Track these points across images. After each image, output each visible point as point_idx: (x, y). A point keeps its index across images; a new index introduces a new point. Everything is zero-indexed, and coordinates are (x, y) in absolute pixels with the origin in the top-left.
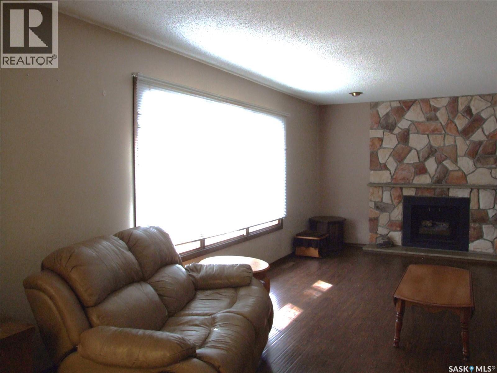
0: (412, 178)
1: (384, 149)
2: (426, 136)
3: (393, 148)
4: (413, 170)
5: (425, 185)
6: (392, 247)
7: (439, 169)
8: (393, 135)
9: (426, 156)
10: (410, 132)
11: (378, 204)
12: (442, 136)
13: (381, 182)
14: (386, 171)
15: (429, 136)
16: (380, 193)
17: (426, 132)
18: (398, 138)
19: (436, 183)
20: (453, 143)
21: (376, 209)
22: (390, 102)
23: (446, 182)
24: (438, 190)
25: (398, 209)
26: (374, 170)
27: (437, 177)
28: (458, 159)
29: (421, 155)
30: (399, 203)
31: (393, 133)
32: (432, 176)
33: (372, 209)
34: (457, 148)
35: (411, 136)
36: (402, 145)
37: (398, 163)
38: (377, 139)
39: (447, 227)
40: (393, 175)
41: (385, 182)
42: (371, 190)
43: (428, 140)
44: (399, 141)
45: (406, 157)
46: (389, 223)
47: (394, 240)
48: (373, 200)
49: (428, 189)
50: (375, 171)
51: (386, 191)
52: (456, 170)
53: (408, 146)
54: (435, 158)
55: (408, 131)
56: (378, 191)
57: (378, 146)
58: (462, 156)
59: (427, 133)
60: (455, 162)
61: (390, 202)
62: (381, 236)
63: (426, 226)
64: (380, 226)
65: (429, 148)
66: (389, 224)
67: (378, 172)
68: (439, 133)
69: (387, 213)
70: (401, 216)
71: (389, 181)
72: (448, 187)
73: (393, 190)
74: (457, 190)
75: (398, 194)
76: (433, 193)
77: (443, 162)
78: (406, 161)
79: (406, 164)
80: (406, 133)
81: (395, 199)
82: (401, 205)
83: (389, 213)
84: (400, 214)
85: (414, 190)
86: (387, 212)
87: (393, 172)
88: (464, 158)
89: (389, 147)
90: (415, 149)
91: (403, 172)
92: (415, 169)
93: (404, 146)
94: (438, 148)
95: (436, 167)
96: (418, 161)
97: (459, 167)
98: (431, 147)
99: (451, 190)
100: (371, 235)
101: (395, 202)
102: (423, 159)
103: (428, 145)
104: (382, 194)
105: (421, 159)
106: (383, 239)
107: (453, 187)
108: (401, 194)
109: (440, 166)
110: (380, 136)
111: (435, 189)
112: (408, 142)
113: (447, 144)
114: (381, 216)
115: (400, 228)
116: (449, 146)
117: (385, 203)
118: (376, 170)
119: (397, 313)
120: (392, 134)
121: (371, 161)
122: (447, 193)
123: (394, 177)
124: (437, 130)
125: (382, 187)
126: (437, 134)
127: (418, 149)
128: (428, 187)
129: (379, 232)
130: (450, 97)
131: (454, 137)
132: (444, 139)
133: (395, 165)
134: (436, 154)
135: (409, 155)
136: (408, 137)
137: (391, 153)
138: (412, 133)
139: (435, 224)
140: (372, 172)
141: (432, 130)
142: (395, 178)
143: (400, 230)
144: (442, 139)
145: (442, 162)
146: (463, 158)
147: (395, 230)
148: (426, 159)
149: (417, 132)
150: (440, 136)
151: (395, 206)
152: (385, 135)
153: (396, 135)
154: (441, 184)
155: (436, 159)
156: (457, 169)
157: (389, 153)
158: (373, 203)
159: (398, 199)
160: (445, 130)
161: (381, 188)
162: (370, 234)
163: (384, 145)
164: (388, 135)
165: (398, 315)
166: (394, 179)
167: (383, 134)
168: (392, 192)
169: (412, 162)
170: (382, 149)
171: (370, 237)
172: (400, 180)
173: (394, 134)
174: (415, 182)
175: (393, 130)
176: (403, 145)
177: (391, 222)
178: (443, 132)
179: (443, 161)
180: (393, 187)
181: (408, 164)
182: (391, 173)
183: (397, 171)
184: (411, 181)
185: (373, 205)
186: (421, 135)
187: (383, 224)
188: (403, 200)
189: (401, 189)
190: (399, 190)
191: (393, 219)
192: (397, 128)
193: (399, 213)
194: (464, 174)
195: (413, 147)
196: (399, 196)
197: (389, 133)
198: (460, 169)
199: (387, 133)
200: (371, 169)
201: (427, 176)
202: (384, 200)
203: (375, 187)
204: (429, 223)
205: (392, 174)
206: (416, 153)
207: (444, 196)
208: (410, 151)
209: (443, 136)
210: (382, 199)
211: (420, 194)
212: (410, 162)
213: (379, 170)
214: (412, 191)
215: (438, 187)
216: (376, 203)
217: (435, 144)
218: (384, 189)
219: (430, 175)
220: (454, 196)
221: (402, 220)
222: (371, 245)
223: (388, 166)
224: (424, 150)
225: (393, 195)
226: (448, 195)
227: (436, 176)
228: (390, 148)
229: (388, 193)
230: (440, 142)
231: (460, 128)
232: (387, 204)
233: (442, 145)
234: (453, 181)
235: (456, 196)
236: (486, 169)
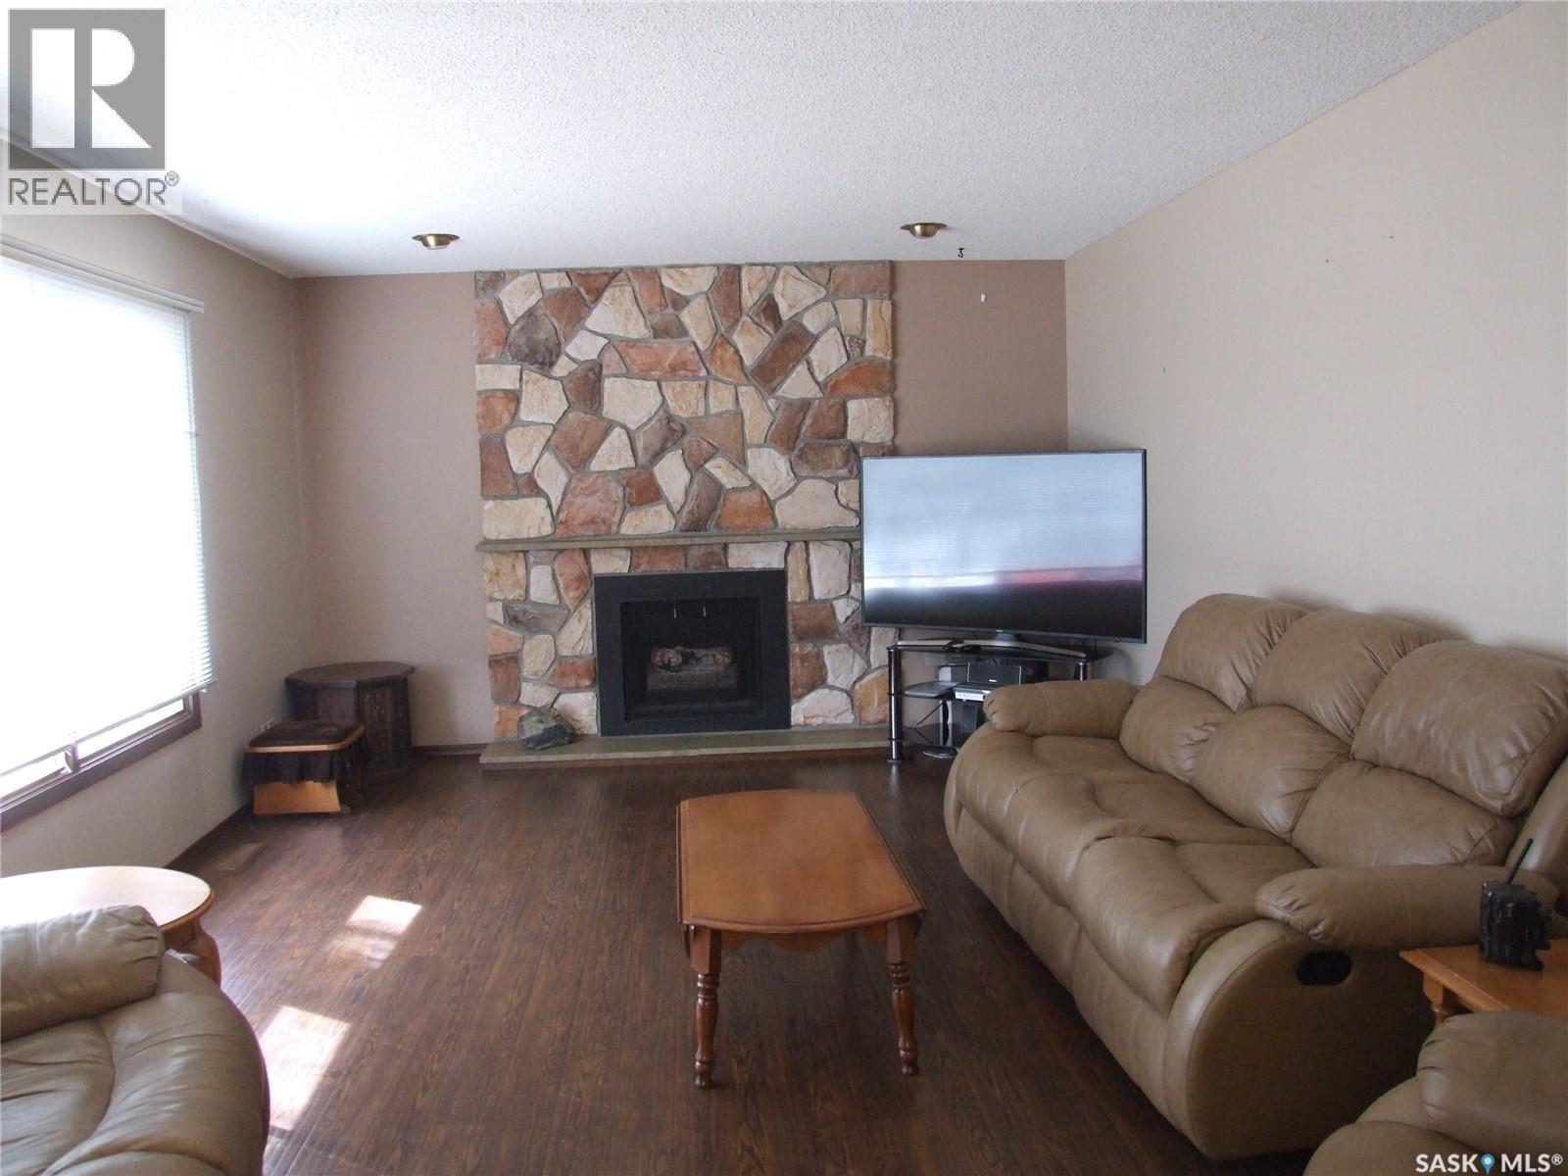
0: (616, 519)
1: (523, 426)
2: (654, 384)
3: (554, 422)
4: (618, 492)
5: (655, 537)
6: (570, 742)
7: (695, 486)
8: (553, 382)
9: (657, 446)
10: (604, 372)
11: (518, 607)
12: (700, 386)
13: (520, 537)
14: (534, 499)
15: (663, 384)
16: (521, 571)
17: (653, 373)
18: (568, 393)
19: (687, 531)
20: (730, 406)
21: (512, 626)
22: (538, 272)
23: (718, 526)
24: (695, 552)
25: (579, 620)
26: (495, 498)
27: (691, 512)
28: (749, 453)
29: (640, 445)
30: (581, 600)
31: (553, 374)
32: (676, 507)
33: (496, 627)
34: (743, 422)
35: (608, 384)
36: (582, 415)
37: (573, 472)
38: (502, 395)
39: (728, 662)
40: (559, 511)
41: (533, 534)
42: (490, 564)
43: (659, 399)
44: (572, 399)
45: (596, 451)
46: (555, 666)
47: (573, 720)
48: (497, 595)
49: (667, 548)
50: (499, 501)
51: (536, 563)
52: (744, 489)
53: (601, 418)
54: (683, 454)
55: (597, 369)
56: (514, 566)
57: (506, 418)
58: (759, 446)
59: (656, 374)
60: (741, 462)
61: (552, 599)
62: (534, 710)
63: (666, 667)
64: (527, 680)
65: (665, 422)
66: (554, 670)
67: (507, 503)
68: (690, 374)
69: (548, 637)
70: (591, 641)
71: (547, 530)
72: (724, 540)
73: (560, 558)
74: (750, 547)
75: (576, 572)
76: (683, 562)
77: (707, 466)
78: (595, 465)
79: (596, 475)
80: (590, 374)
81: (567, 588)
82: (589, 605)
83: (551, 633)
84: (588, 635)
85: (626, 554)
86: (545, 631)
87: (559, 502)
88: (766, 450)
89: (541, 421)
90: (623, 427)
91: (591, 500)
92: (624, 489)
93: (588, 417)
94: (688, 420)
95: (688, 482)
96: (632, 464)
97: (750, 479)
98: (670, 418)
99: (733, 549)
100: (500, 713)
101: (570, 597)
102: (649, 457)
103: (661, 412)
104: (528, 574)
105: (643, 459)
106: (540, 722)
107: (739, 539)
108: (586, 572)
109: (699, 476)
110: (510, 387)
111: (684, 548)
112: (600, 405)
113: (713, 411)
114: (527, 647)
115: (590, 679)
116: (720, 415)
117: (536, 604)
118: (503, 498)
119: (700, 976)
120: (551, 378)
121: (484, 467)
122: (723, 560)
123: (562, 516)
124: (684, 365)
125: (525, 552)
126: (685, 377)
127: (632, 427)
128: (668, 542)
129: (523, 700)
130: (718, 267)
131: (732, 387)
132: (706, 394)
133: (563, 478)
134: (685, 440)
135: (605, 446)
136: (599, 388)
137: (547, 438)
138: (609, 376)
139: (692, 655)
140: (490, 504)
141: (670, 365)
142: (566, 521)
143: (589, 688)
144: (701, 394)
145: (703, 465)
146: (761, 450)
147: (577, 689)
148: (657, 455)
149: (624, 371)
150: (694, 385)
151: (569, 611)
152: (527, 382)
153: (562, 382)
154: (702, 533)
155: (686, 454)
156: (747, 483)
157: (543, 441)
158: (499, 606)
159: (577, 589)
160: (708, 365)
161: (521, 555)
162: (497, 709)
163: (523, 416)
164: (538, 380)
165: (703, 981)
166: (561, 522)
167: (521, 379)
168: (556, 566)
169: (616, 467)
170: (520, 428)
171: (497, 719)
172: (582, 525)
173: (556, 379)
174: (626, 529)
175: (552, 364)
176: (586, 413)
177: (561, 663)
178: (703, 373)
179: (706, 461)
180: (561, 551)
181: (603, 474)
182: (550, 506)
183: (569, 497)
184: (614, 529)
185: (500, 611)
186: (638, 383)
187: (536, 673)
188: (592, 589)
189: (586, 553)
190: (580, 559)
191: (564, 652)
192: (563, 359)
193: (585, 630)
194: (765, 499)
195: (617, 419)
196: (580, 579)
197: (539, 376)
198: (754, 485)
199: (532, 375)
200: (486, 497)
201: (663, 508)
202: (534, 595)
203: (502, 553)
204: (673, 656)
205: (555, 509)
206: (625, 437)
207: (714, 569)
208: (606, 433)
209: (703, 383)
210: (527, 591)
211: (644, 568)
212: (609, 468)
213: (511, 498)
214: (620, 557)
215: (697, 541)
216: (506, 609)
217: (681, 410)
218: (532, 559)
219: (669, 506)
220: (741, 566)
221: (593, 654)
222: (502, 745)
223: (541, 483)
224: (649, 427)
225: (561, 575)
226: (727, 564)
227: (686, 509)
228: (544, 424)
229: (547, 569)
230: (693, 402)
231: (749, 361)
232: (546, 605)
233: (701, 412)
234: (738, 522)
235: (748, 566)
236: (823, 483)
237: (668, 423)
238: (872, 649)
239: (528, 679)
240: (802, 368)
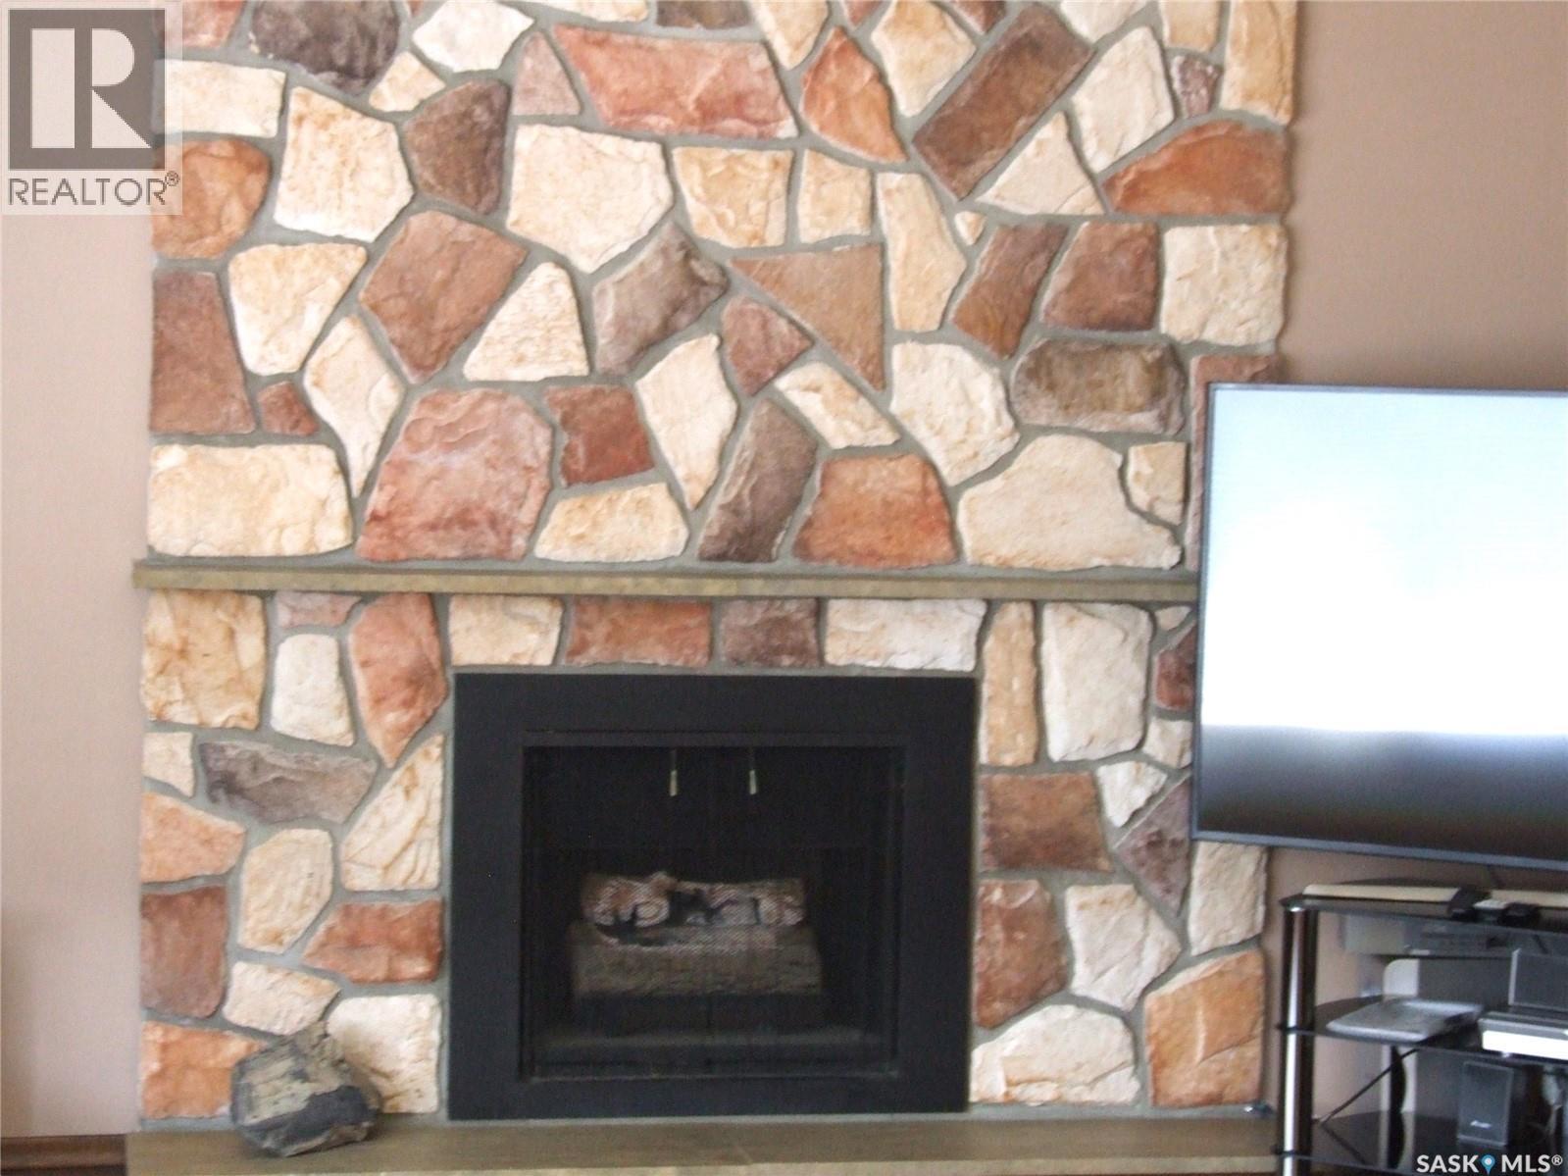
0: (526, 515)
1: (282, 244)
2: (653, 150)
3: (369, 236)
4: (534, 441)
5: (637, 571)
6: (372, 1134)
7: (747, 435)
8: (375, 126)
9: (652, 319)
10: (518, 108)
11: (236, 748)
12: (776, 164)
13: (254, 552)
14: (300, 448)
15: (677, 154)
16: (250, 647)
17: (652, 120)
18: (415, 158)
19: (721, 557)
20: (853, 224)
21: (214, 800)
23: (802, 549)
24: (737, 619)
25: (407, 792)
26: (190, 438)
27: (733, 508)
28: (899, 356)
29: (605, 314)
30: (415, 735)
31: (373, 102)
32: (693, 492)
33: (168, 802)
34: (883, 273)
35: (525, 141)
36: (449, 222)
37: (413, 380)
38: (226, 150)
39: (792, 918)
40: (367, 487)
41: (293, 545)
42: (162, 622)
43: (664, 192)
44: (427, 176)
45: (481, 325)
46: (332, 919)
47: (374, 1071)
48: (179, 713)
49: (661, 605)
50: (200, 449)
51: (294, 629)
52: (878, 452)
53: (501, 233)
54: (720, 348)
55: (498, 100)
56: (231, 634)
57: (235, 212)
58: (924, 338)
59: (658, 122)
60: (873, 379)
61: (336, 729)
62: (273, 1045)
63: (626, 928)
64: (248, 955)
65: (678, 256)
66: (330, 929)
67: (223, 455)
68: (753, 130)
69: (318, 835)
70: (436, 853)
71: (332, 536)
72: (824, 588)
73: (363, 616)
74: (883, 609)
75: (405, 656)
76: (704, 640)
77: (783, 383)
78: (480, 363)
79: (477, 392)
80: (481, 114)
81: (378, 701)
82: (436, 751)
83: (327, 826)
84: (430, 833)
85: (546, 614)
86: (310, 819)
87: (370, 459)
88: (942, 350)
89: (332, 233)
90: (562, 263)
91: (458, 460)
92: (554, 435)
93: (466, 231)
94: (745, 260)
95: (729, 425)
96: (579, 367)
97: (895, 424)
98: (690, 248)
99: (839, 614)
100: (165, 1047)
101: (384, 726)
102: (628, 350)
103: (667, 227)
104: (269, 658)
105: (609, 352)
106: (301, 1076)
107: (852, 587)
108: (434, 659)
109: (759, 412)
110: (249, 128)
111: (709, 606)
112: (500, 202)
113: (809, 232)
114: (255, 861)
115: (429, 957)
116: (823, 247)
117: (286, 742)
118: (208, 439)
120: (368, 112)
121: (163, 352)
122: (813, 641)
123: (377, 500)
124: (738, 104)
125: (266, 596)
126: (737, 139)
127: (585, 265)
128: (677, 587)
129: (236, 1012)
131: (863, 172)
132: (791, 187)
133: (385, 394)
134: (729, 308)
135: (508, 313)
136: (501, 151)
137: (348, 280)
138: (531, 120)
139: (698, 901)
140: (173, 456)
141: (700, 103)
142: (389, 514)
143: (430, 978)
144: (779, 186)
145: (770, 381)
146: (931, 348)
147: (391, 983)
148: (650, 347)
149: (573, 109)
150: (763, 160)
151: (380, 762)
152: (300, 120)
153: (397, 126)
154: (758, 567)
155: (729, 349)
156: (886, 437)
157: (335, 288)
158: (181, 747)
159: (408, 704)
160: (801, 108)
161: (255, 603)
162: (157, 1034)
163: (286, 212)
164: (332, 117)
166: (375, 518)
167: (283, 110)
168: (351, 640)
169: (535, 373)
170: (274, 249)
171: (155, 1066)
172: (433, 527)
173: (380, 116)
174: (551, 546)
175: (372, 75)
176: (460, 218)
177: (347, 911)
178: (787, 129)
179: (782, 369)
180: (366, 598)
181: (498, 389)
182: (344, 469)
183: (400, 449)
184: (519, 542)
185: (185, 757)
186: (609, 144)
187: (277, 938)
188: (448, 710)
189: (436, 605)
190: (419, 621)
191: (363, 879)
192: (405, 64)
193: (421, 823)
194: (932, 483)
195: (545, 240)
196: (417, 680)
197: (335, 107)
198: (904, 445)
199: (316, 101)
200: (163, 432)
201: (657, 494)
202: (284, 717)
203: (201, 594)
204: (646, 900)
205: (358, 479)
206: (564, 292)
207: (787, 666)
208: (513, 276)
209: (784, 156)
210: (264, 704)
211: (595, 658)
212: (516, 374)
213: (236, 440)
214: (533, 623)
216: (203, 752)
217: (720, 229)
218: (283, 616)
219: (674, 491)
220: (860, 661)
221: (440, 885)
223: (323, 406)
224: (630, 267)
225: (365, 664)
226: (821, 656)
227: (720, 498)
228: (339, 239)
229: (327, 644)
230: (757, 207)
231: (911, 105)
232: (317, 746)
233: (774, 236)
234: (857, 540)
235: (876, 664)
236: (1090, 447)
237: (687, 257)
238: (1196, 901)
239: (251, 951)
240: (1051, 132)
